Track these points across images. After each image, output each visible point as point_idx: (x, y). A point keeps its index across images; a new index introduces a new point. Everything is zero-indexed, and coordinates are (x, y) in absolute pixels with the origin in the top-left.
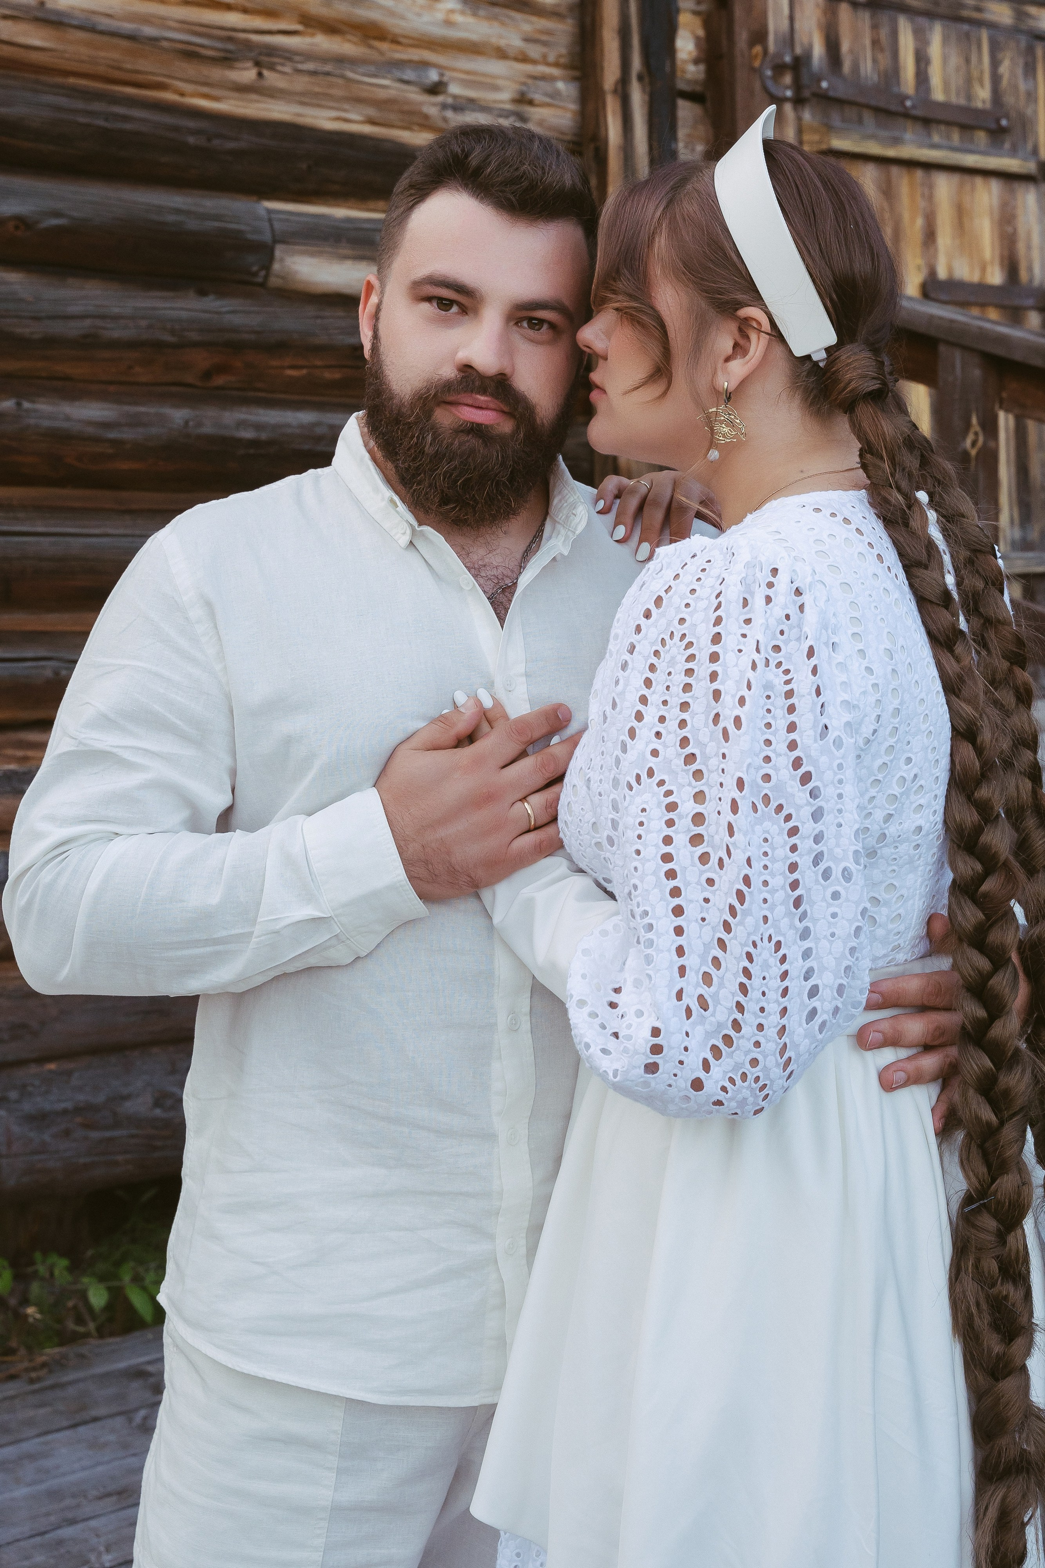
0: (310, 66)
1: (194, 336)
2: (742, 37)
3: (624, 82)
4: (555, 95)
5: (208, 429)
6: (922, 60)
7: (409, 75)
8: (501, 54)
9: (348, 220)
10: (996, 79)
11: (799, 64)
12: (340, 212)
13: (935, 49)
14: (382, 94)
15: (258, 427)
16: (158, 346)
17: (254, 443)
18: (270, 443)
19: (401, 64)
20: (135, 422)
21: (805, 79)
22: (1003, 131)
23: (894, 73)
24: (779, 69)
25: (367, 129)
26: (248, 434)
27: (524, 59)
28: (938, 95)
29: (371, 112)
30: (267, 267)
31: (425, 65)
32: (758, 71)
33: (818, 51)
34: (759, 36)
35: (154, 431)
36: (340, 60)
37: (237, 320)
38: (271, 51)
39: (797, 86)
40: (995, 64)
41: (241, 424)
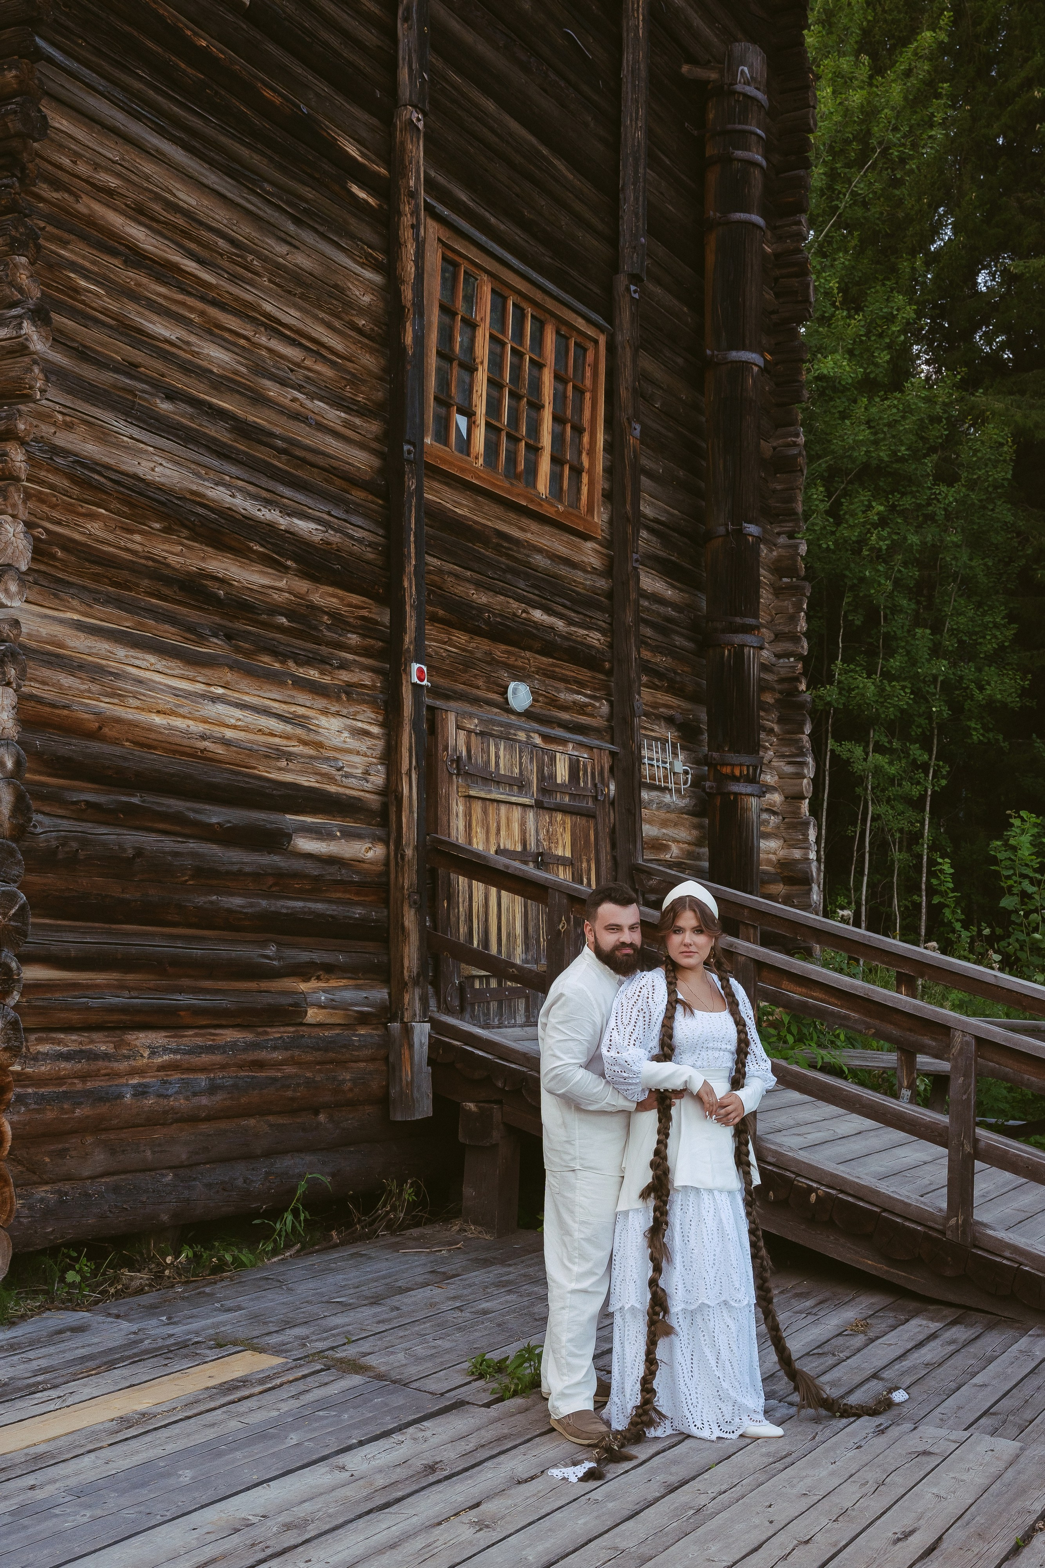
0: (302, 760)
1: (269, 871)
2: (440, 748)
3: (410, 770)
4: (378, 771)
5: (273, 909)
6: (497, 756)
7: (333, 764)
8: (358, 753)
9: (313, 823)
10: (521, 764)
11: (459, 758)
12: (309, 819)
13: (501, 753)
14: (324, 771)
15: (288, 908)
16: (259, 874)
17: (286, 914)
18: (291, 914)
19: (328, 759)
20: (251, 905)
21: (462, 767)
22: (523, 786)
23: (488, 761)
24: (452, 761)
25: (317, 785)
26: (284, 911)
27: (365, 755)
28: (502, 772)
29: (318, 778)
30: (289, 843)
31: (336, 759)
32: (445, 762)
33: (464, 753)
34: (446, 748)
35: (258, 909)
36: (311, 757)
37: (282, 864)
38: (290, 754)
39: (458, 768)
40: (521, 758)
41: (283, 906)
